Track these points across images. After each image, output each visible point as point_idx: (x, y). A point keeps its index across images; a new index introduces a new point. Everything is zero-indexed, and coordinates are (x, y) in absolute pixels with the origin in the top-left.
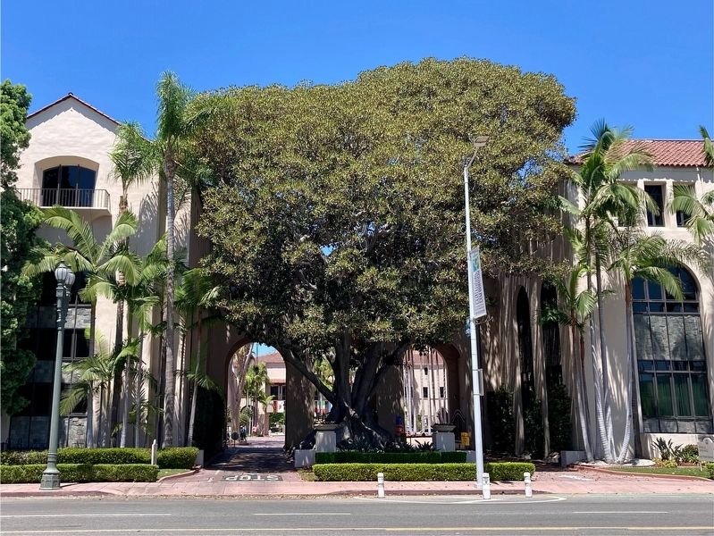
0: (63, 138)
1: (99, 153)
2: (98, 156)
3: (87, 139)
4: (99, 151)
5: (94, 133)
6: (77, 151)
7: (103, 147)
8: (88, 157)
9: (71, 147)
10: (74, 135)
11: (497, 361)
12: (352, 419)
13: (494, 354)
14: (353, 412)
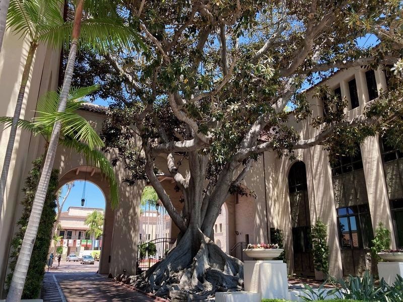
11: (277, 205)
12: (208, 245)
13: (275, 201)
14: (207, 239)
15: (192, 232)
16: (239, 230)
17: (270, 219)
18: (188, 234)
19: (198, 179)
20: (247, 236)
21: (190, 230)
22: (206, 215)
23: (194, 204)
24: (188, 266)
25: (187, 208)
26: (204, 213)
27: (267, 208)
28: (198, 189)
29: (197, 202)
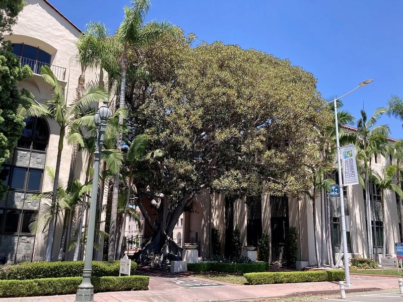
0: (30, 24)
1: (58, 43)
2: (57, 44)
3: (49, 29)
4: (58, 41)
5: (55, 27)
6: (40, 36)
7: (61, 39)
8: (49, 43)
9: (36, 32)
10: (38, 23)
11: (217, 213)
12: (169, 241)
13: (216, 209)
14: (169, 238)
15: (161, 234)
16: (192, 229)
17: (212, 221)
18: (159, 235)
19: (165, 204)
20: (197, 233)
21: (159, 233)
22: (169, 224)
23: (163, 219)
24: (158, 252)
25: (158, 221)
26: (168, 224)
27: (210, 215)
28: (165, 210)
29: (164, 218)
